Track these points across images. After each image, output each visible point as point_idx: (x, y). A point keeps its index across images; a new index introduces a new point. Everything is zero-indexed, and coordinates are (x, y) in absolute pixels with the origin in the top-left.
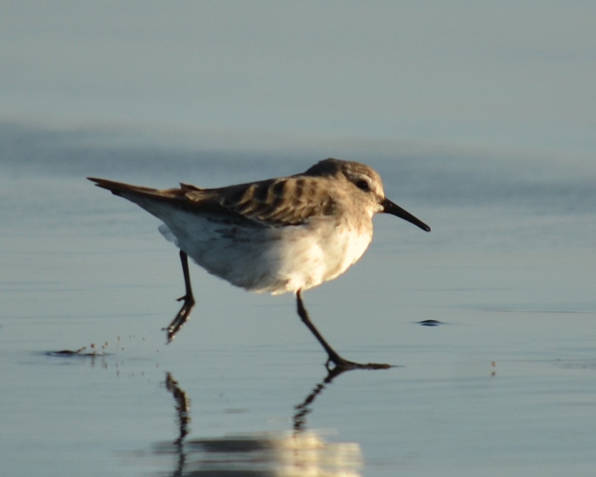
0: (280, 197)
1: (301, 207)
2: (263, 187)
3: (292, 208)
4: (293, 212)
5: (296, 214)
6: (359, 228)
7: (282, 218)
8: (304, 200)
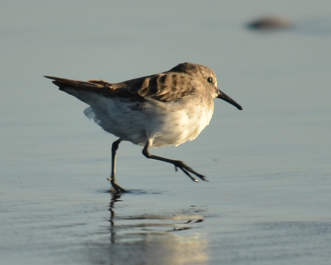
0: (164, 85)
1: (176, 92)
2: (154, 79)
3: (172, 93)
4: (173, 95)
5: (175, 97)
6: (209, 105)
7: (167, 98)
8: (178, 87)
